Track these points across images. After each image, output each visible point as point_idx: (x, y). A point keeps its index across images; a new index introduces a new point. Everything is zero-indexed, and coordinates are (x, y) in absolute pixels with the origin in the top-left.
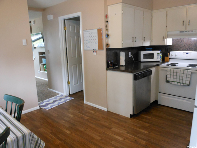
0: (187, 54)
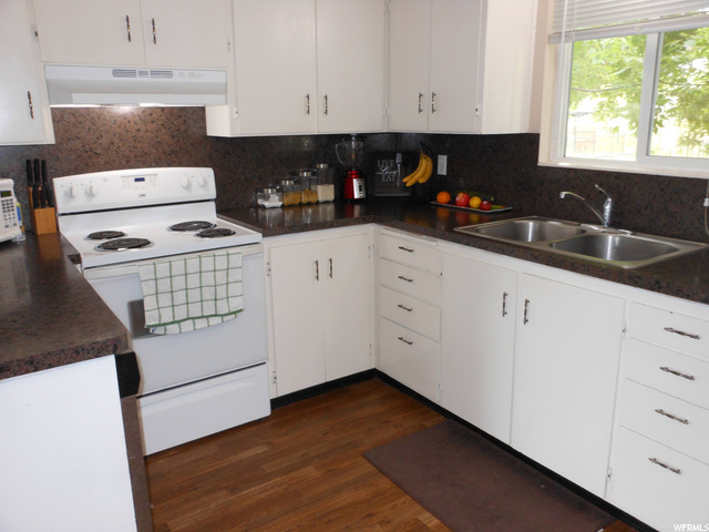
0: (137, 180)
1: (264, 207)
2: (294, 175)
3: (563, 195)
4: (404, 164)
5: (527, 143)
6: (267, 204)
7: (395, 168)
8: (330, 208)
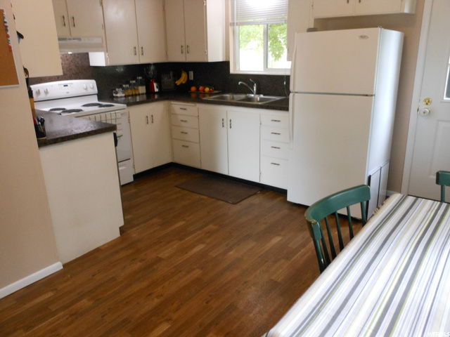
0: (64, 86)
1: (117, 97)
2: (127, 82)
3: (240, 83)
4: (174, 76)
5: (225, 65)
6: (118, 95)
7: (170, 78)
8: (145, 96)
